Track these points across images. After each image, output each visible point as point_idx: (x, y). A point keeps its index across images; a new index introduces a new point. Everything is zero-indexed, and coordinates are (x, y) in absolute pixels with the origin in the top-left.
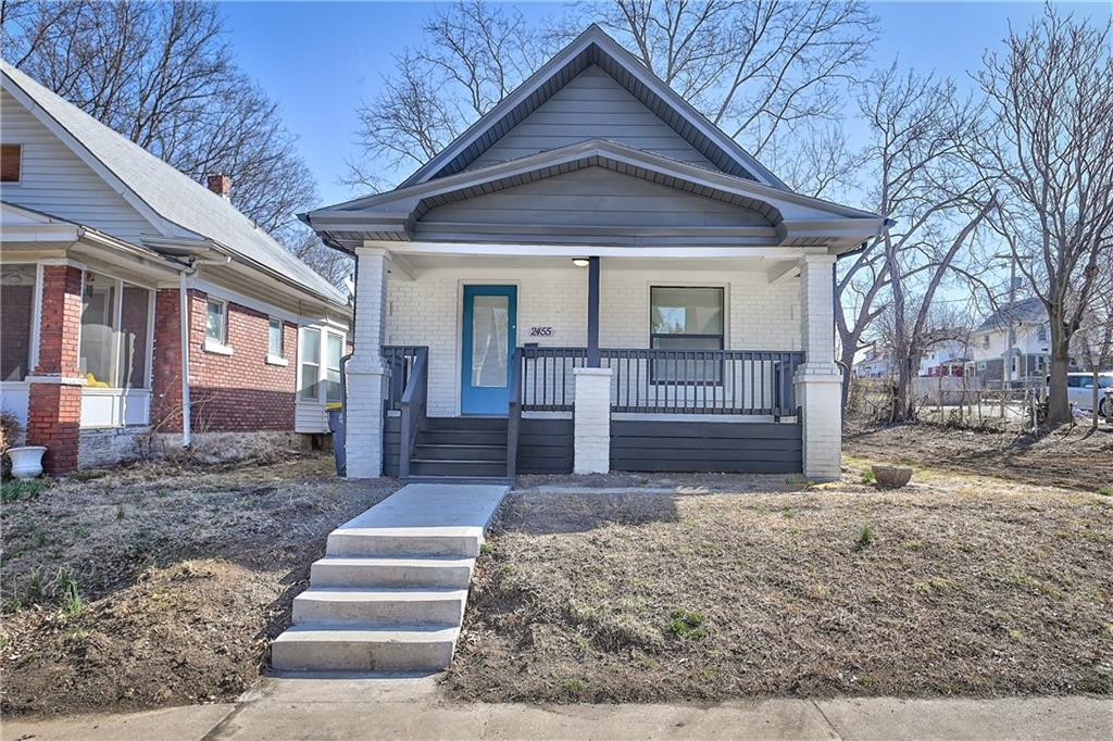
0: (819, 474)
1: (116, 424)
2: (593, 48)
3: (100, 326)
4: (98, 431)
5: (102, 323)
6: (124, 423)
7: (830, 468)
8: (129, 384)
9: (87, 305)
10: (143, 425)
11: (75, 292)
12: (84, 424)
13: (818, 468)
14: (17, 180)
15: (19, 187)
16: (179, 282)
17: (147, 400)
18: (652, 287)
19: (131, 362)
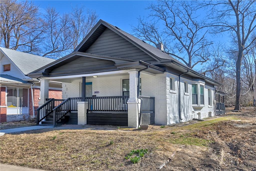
0: (131, 126)
1: (19, 113)
2: (102, 25)
3: (12, 97)
4: (13, 115)
5: (12, 96)
6: (21, 114)
7: (134, 125)
8: (22, 106)
9: (8, 93)
10: (27, 114)
11: (5, 91)
12: (7, 114)
13: (131, 125)
14: (10, 70)
15: (10, 71)
16: (30, 87)
17: (28, 109)
18: (123, 80)
19: (22, 103)
